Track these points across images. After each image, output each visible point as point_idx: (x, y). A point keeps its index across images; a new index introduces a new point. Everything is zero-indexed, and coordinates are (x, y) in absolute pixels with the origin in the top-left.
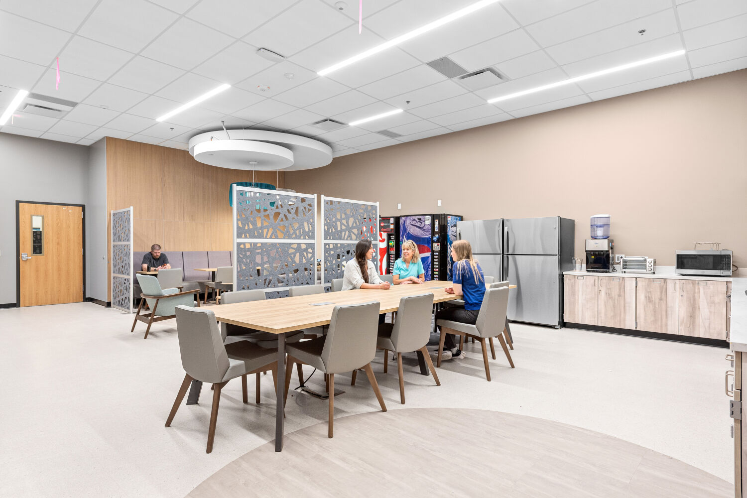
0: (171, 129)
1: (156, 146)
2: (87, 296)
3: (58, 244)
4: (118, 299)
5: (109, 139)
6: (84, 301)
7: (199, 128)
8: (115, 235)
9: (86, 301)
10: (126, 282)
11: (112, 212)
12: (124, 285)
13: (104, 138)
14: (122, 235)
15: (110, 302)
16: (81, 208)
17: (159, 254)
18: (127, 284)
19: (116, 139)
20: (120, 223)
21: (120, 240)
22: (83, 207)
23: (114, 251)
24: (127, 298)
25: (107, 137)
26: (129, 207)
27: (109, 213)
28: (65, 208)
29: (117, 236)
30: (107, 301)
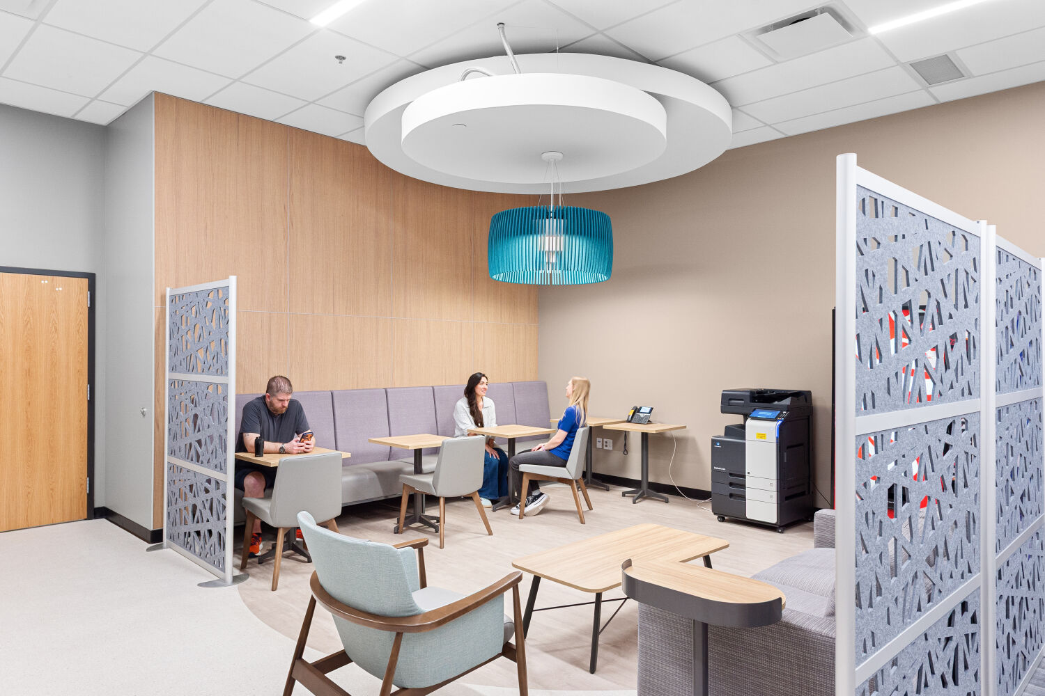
0: (338, 61)
1: (273, 124)
2: (98, 503)
3: (28, 373)
4: (184, 529)
5: (160, 99)
6: (89, 518)
7: (413, 58)
8: (175, 352)
9: (96, 518)
10: (212, 487)
11: (168, 292)
12: (203, 496)
13: (148, 97)
14: (201, 354)
15: (161, 531)
16: (85, 281)
17: (286, 404)
18: (214, 494)
19: (178, 100)
20: (191, 322)
21: (190, 369)
22: (91, 278)
23: (173, 397)
24: (215, 535)
25: (157, 93)
26: (227, 277)
27: (159, 296)
28: (45, 280)
29: (181, 356)
30: (151, 529)
